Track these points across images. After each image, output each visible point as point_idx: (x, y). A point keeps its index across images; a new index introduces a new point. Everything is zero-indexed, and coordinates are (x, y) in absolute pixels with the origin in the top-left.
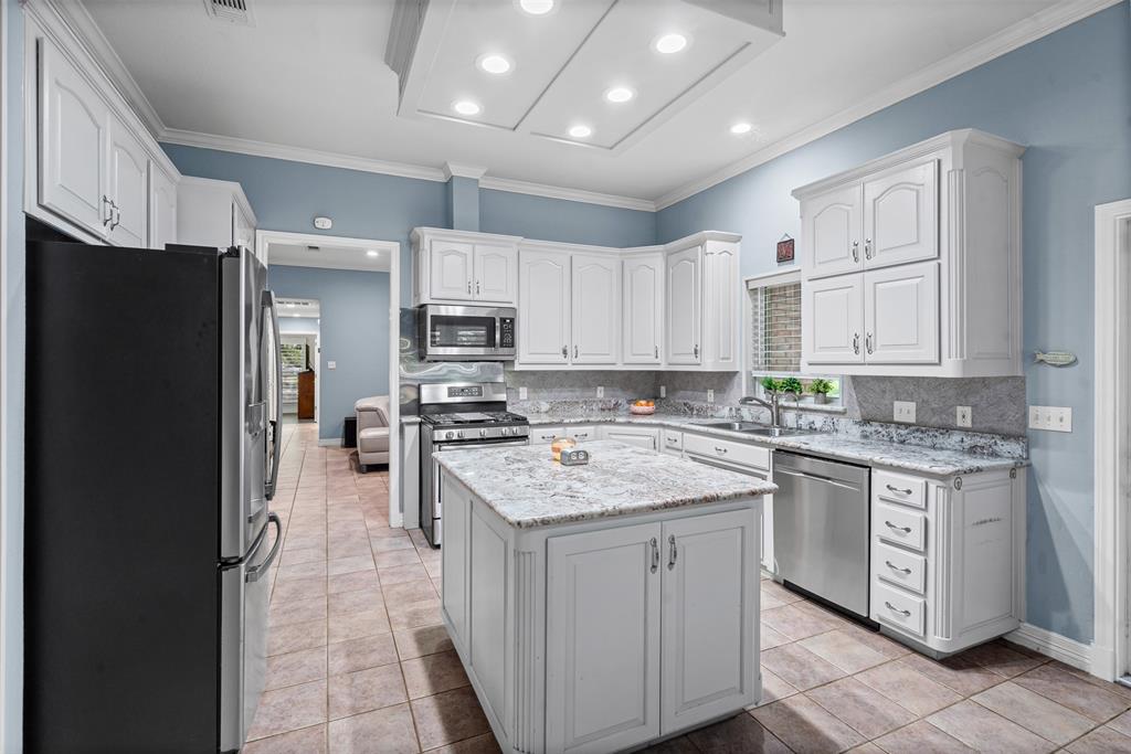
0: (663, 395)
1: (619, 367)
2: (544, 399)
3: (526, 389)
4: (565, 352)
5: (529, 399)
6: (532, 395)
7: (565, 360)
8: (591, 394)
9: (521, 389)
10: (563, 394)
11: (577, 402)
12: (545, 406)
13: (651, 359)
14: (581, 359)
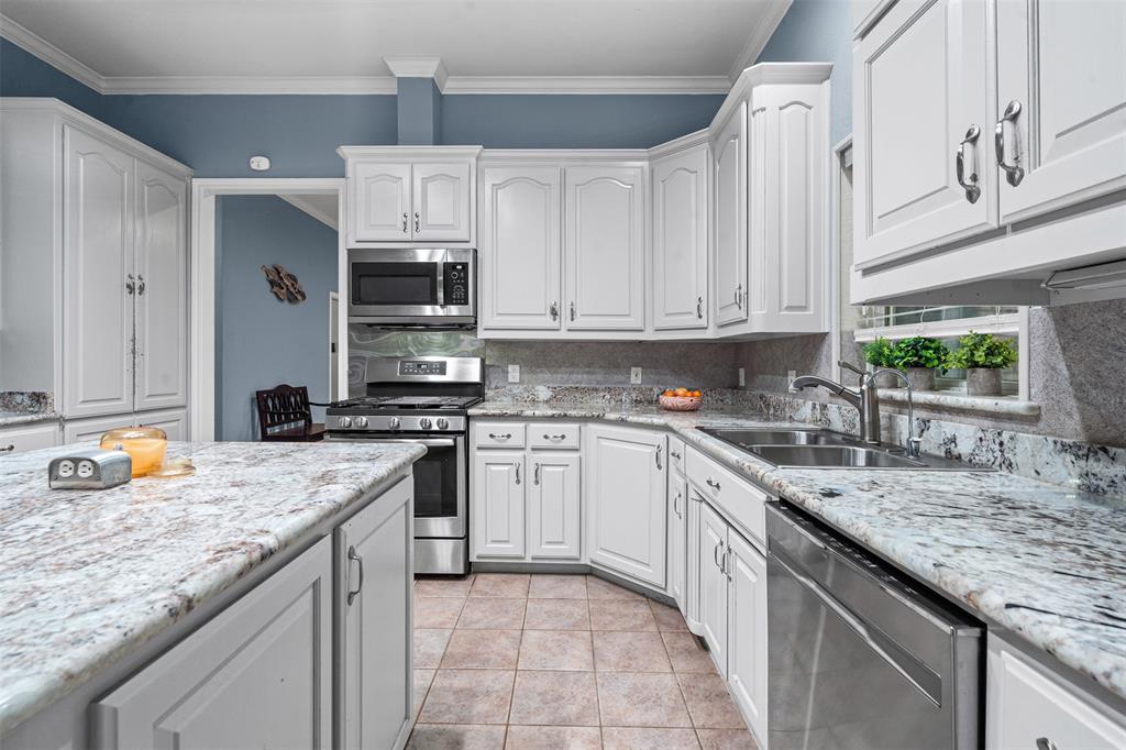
0: (742, 384)
1: (649, 336)
2: (544, 382)
3: (517, 367)
4: (554, 313)
5: (521, 382)
6: (526, 377)
7: (555, 324)
8: (621, 378)
9: (510, 368)
10: (574, 376)
11: (596, 390)
12: (543, 393)
13: (692, 320)
14: (579, 322)
